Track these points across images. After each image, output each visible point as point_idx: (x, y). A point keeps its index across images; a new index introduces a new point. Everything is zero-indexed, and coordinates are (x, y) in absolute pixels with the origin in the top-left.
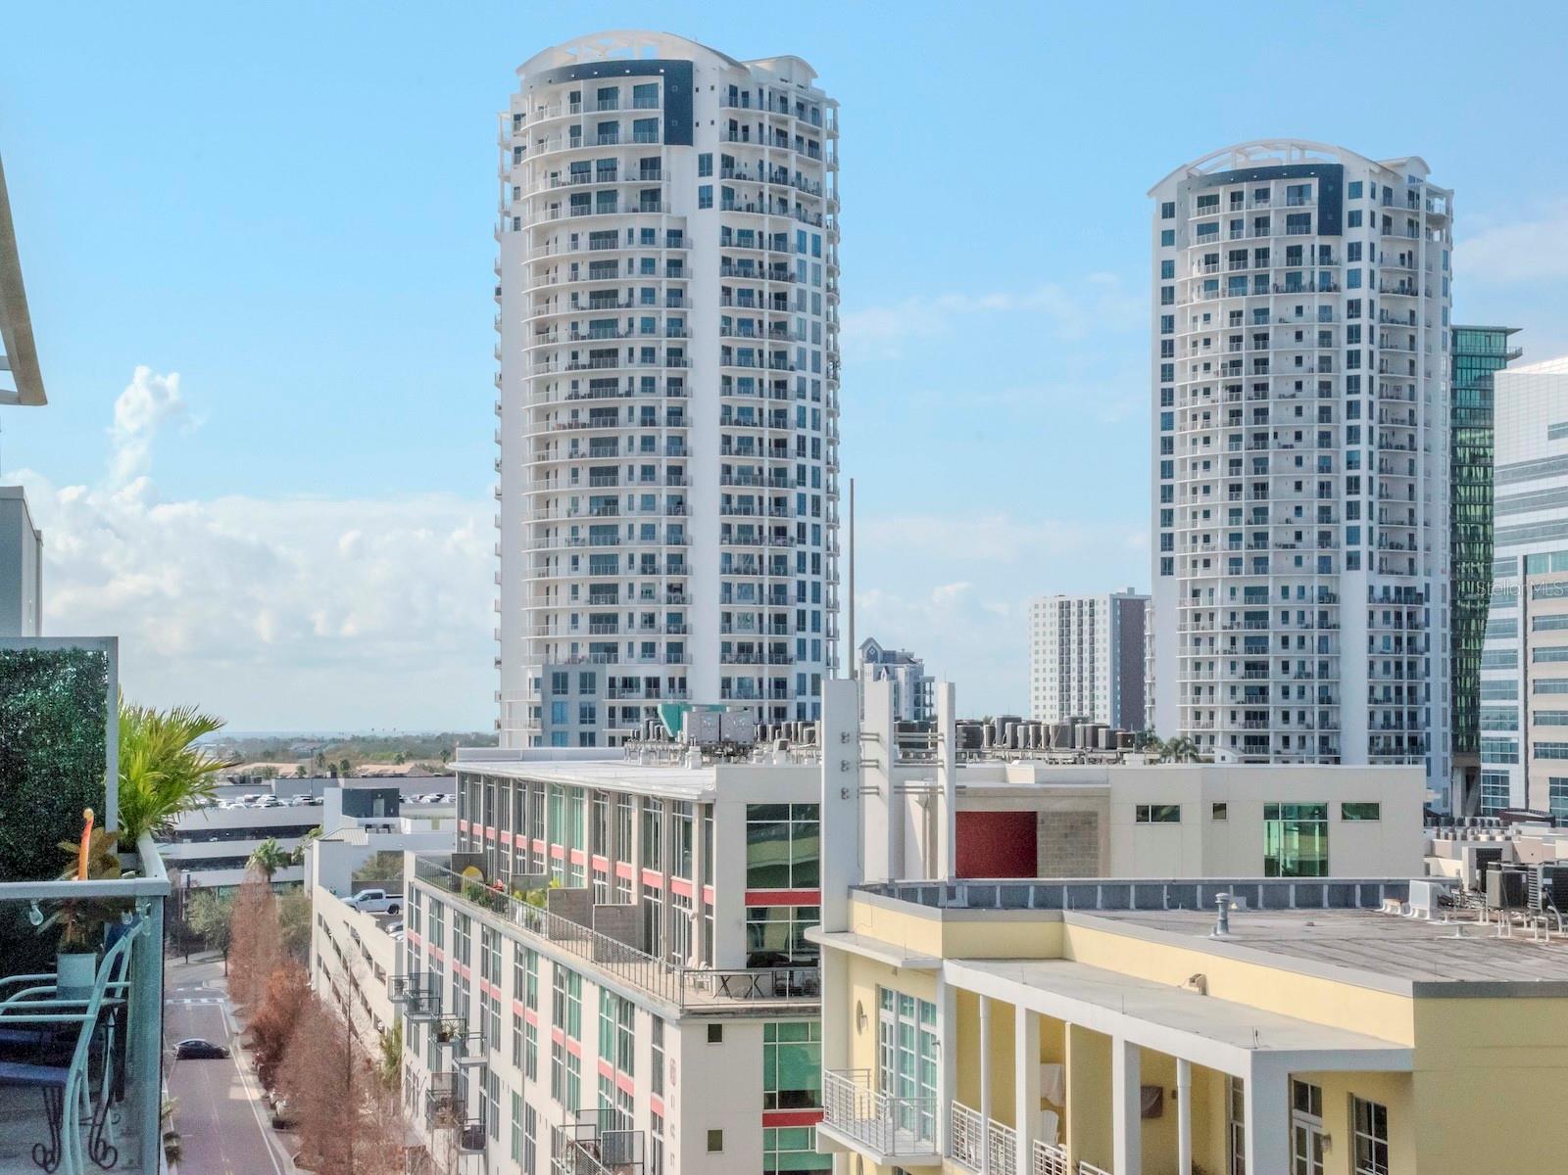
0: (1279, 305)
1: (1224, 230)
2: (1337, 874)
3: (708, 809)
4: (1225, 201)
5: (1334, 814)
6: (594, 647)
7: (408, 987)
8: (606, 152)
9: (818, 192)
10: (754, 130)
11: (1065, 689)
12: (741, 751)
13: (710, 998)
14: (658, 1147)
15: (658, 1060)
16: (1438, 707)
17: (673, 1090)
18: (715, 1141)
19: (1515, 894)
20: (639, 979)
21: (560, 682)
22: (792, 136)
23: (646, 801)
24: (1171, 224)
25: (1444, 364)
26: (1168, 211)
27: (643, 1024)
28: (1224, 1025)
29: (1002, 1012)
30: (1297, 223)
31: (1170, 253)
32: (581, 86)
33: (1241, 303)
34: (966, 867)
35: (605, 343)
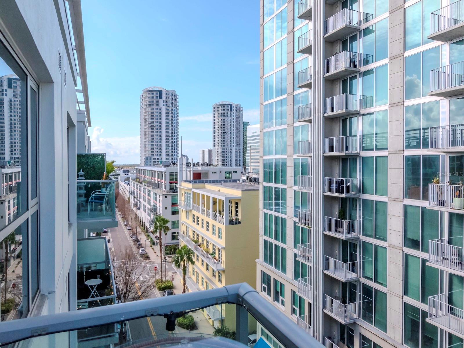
0: (226, 119)
1: (220, 110)
2: (232, 179)
3: (165, 172)
4: (220, 107)
5: (232, 172)
6: (151, 155)
7: (131, 192)
8: (152, 100)
9: (176, 105)
10: (169, 98)
11: (203, 159)
12: (168, 166)
13: (165, 193)
14: (160, 209)
15: (160, 200)
16: (242, 161)
17: (161, 203)
18: (166, 208)
19: (251, 180)
20: (157, 191)
21: (147, 158)
22: (173, 99)
23: (158, 172)
24: (214, 110)
25: (242, 126)
26: (214, 108)
27: (158, 196)
28: (222, 195)
29: (198, 194)
30: (228, 110)
31: (214, 113)
32: (150, 92)
33: (222, 118)
34: (194, 178)
35: (152, 121)
